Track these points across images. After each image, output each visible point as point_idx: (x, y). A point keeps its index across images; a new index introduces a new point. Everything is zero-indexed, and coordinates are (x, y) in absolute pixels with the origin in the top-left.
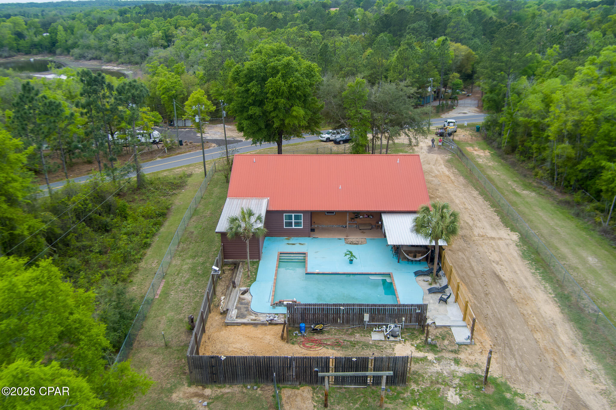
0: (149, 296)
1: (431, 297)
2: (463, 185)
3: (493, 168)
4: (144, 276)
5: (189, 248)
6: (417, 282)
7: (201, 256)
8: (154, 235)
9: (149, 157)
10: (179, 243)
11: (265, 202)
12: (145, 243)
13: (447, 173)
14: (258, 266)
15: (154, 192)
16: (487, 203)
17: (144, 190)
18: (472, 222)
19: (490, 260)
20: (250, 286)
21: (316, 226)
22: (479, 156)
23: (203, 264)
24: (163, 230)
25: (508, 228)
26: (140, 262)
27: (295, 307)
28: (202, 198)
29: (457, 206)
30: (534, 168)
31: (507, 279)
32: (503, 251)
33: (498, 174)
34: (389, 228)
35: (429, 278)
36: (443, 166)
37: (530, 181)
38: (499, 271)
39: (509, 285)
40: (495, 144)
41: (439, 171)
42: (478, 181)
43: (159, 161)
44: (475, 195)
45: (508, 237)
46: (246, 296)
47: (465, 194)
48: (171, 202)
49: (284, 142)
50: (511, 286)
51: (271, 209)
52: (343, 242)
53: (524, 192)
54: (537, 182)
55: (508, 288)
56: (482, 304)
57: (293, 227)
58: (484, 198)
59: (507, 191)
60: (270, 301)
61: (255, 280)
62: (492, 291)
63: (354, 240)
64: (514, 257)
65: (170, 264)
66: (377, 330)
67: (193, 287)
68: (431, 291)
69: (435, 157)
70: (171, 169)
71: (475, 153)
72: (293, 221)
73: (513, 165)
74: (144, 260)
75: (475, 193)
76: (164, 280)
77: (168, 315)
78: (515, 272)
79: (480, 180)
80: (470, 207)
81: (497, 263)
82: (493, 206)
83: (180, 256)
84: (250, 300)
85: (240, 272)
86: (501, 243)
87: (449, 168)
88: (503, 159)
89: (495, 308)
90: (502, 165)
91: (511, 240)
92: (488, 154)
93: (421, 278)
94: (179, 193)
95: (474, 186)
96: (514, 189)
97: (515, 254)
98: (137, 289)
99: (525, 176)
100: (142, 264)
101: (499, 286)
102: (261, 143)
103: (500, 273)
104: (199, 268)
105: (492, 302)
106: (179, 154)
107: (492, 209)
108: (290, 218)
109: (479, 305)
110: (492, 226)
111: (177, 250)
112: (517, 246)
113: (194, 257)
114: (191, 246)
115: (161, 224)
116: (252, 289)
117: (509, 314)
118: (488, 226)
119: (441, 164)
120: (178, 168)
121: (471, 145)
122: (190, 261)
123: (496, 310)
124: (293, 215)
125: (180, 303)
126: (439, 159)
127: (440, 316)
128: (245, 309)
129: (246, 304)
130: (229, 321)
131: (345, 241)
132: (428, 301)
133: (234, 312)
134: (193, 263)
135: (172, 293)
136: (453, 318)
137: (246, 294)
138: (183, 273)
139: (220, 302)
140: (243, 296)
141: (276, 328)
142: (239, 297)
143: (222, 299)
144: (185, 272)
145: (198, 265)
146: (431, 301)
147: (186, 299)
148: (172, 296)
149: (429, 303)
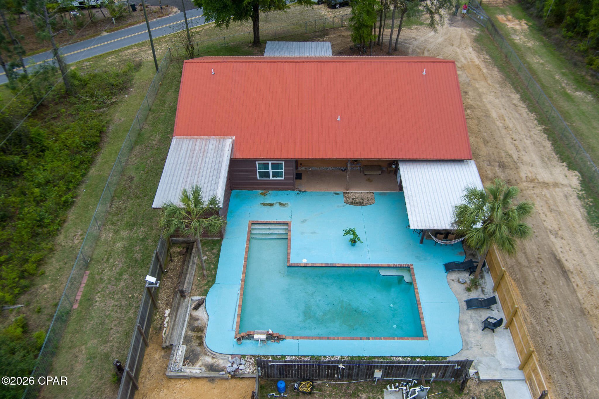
0: (64, 304)
1: (471, 317)
2: (499, 83)
3: (535, 53)
4: (61, 263)
5: (125, 209)
6: (449, 284)
7: (142, 224)
8: (79, 184)
9: (92, 32)
10: (113, 198)
11: (228, 143)
12: (65, 202)
13: (477, 61)
14: (219, 251)
15: (86, 102)
16: (532, 116)
17: (72, 99)
18: (517, 153)
19: (546, 228)
20: (205, 293)
21: (303, 168)
22: (515, 31)
23: (143, 240)
24: (93, 171)
25: (565, 164)
26: (57, 235)
27: (270, 364)
28: (150, 110)
29: (494, 123)
30: (586, 51)
31: (572, 268)
32: (562, 209)
33: (541, 61)
34: (410, 194)
35: (466, 276)
36: (471, 49)
37: (583, 74)
38: (559, 250)
39: (576, 279)
40: (534, 11)
41: (466, 58)
42: (517, 74)
43: (105, 37)
44: (515, 102)
45: (565, 182)
46: (200, 313)
47: (503, 100)
48: (108, 118)
49: (262, 15)
50: (579, 281)
51: (238, 156)
52: (341, 199)
53: (578, 93)
54: (592, 75)
55: (575, 287)
56: (542, 326)
57: (271, 178)
58: (528, 107)
59: (556, 91)
60: (234, 328)
61: (214, 281)
62: (554, 296)
63: (357, 195)
64: (577, 221)
65: (97, 238)
66: (393, 390)
67: (127, 287)
68: (471, 304)
69: (460, 33)
70: (120, 51)
71: (510, 25)
72: (270, 171)
73: (558, 45)
74: (63, 231)
75: (516, 97)
76: (88, 272)
77: (89, 345)
78: (581, 252)
79: (519, 73)
80: (511, 126)
81: (556, 235)
82: (541, 121)
83: (113, 224)
84: (205, 321)
85: (194, 263)
86: (558, 193)
87: (479, 51)
88: (546, 35)
89: (560, 332)
90: (545, 46)
91: (570, 186)
92: (526, 27)
93: (454, 276)
94: (121, 101)
95: (513, 84)
96: (563, 88)
97: (579, 216)
98: (51, 287)
99: (575, 64)
100: (61, 239)
101: (562, 282)
102: (227, 26)
103: (561, 255)
104: (138, 248)
105: (556, 319)
106: (131, 25)
107: (540, 128)
108: (266, 166)
109: (538, 328)
110: (543, 160)
111: (109, 212)
112: (579, 198)
113: (131, 226)
114: (128, 205)
115: (91, 162)
116: (210, 299)
117: (581, 342)
118: (538, 162)
119: (467, 45)
120: (128, 48)
121: (503, 12)
122: (124, 233)
123: (562, 336)
124: (270, 163)
125: (107, 321)
126: (465, 36)
127: (485, 360)
128: (198, 341)
129: (200, 330)
130: (172, 374)
131: (345, 197)
132: (467, 324)
133: (181, 351)
134: (130, 238)
135: (97, 299)
136: (504, 364)
137: (200, 309)
138: (115, 259)
139: (163, 322)
140: (195, 313)
141: (242, 384)
142: (191, 315)
143: (166, 315)
144: (118, 255)
145: (136, 242)
146: (471, 326)
147: (116, 312)
148: (97, 304)
149: (468, 330)
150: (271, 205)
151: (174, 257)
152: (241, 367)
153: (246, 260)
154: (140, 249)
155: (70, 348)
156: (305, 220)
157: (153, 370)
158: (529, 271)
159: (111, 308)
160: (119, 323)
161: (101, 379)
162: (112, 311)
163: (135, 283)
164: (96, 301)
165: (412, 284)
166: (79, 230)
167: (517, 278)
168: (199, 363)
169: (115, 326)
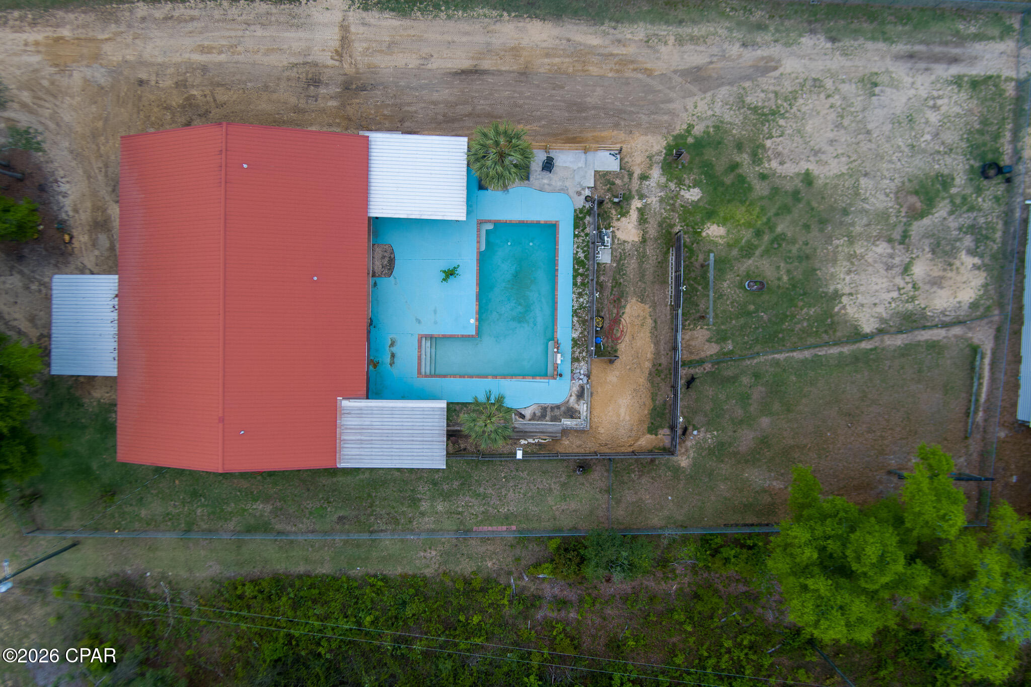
4: (462, 559)
5: (389, 513)
10: (372, 532)
11: (348, 404)
14: (458, 403)
19: (418, 68)
20: (510, 410)
26: (425, 575)
32: (387, 38)
38: (449, 66)
45: (338, 15)
46: (528, 413)
50: (488, 62)
55: (495, 68)
62: (507, 94)
65: (431, 531)
67: (495, 485)
74: (419, 572)
76: (475, 528)
77: (553, 503)
78: (449, 43)
80: (224, 42)
81: (428, 60)
83: (410, 521)
86: (358, 31)
89: (546, 104)
100: (430, 571)
101: (490, 79)
104: (446, 486)
105: (532, 102)
111: (394, 530)
112: (366, 9)
113: (415, 501)
114: (382, 512)
117: (554, 89)
118: (303, 34)
123: (550, 103)
125: (530, 494)
127: (577, 179)
128: (556, 410)
129: (544, 409)
130: (588, 425)
131: (379, 276)
132: (544, 185)
133: (567, 422)
134: (433, 498)
135: (506, 510)
136: (581, 164)
137: (523, 413)
138: (458, 507)
139: (533, 444)
140: (528, 416)
141: (594, 372)
142: (530, 420)
143: (526, 442)
144: (454, 504)
145: (438, 490)
146: (546, 181)
147: (521, 488)
148: (511, 509)
149: (549, 185)
150: (393, 355)
151: (460, 447)
152: (582, 372)
153: (471, 377)
154: (448, 484)
155: (555, 519)
156: (417, 319)
157: (579, 443)
158: (479, 107)
159: (517, 495)
160: (533, 483)
161: (583, 484)
162: (519, 492)
163: (490, 479)
164: (508, 510)
165: (496, 223)
166: (418, 555)
167: (488, 123)
168: (576, 406)
169: (535, 486)
